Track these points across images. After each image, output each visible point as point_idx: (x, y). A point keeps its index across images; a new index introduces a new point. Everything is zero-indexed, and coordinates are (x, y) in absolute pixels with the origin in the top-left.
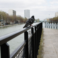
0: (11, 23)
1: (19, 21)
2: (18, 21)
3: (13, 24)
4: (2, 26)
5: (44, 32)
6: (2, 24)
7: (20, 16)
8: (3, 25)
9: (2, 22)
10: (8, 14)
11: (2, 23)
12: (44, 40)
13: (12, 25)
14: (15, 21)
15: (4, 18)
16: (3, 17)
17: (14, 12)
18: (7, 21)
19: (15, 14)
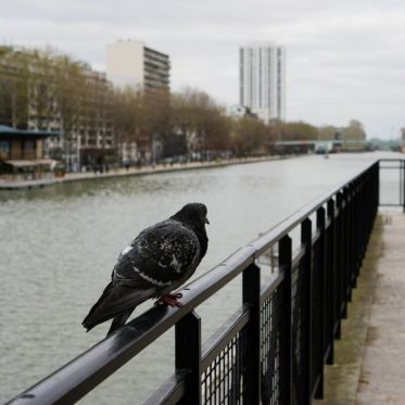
0: (128, 152)
1: (192, 138)
2: (183, 138)
3: (139, 164)
4: (48, 179)
5: (389, 255)
6: (54, 164)
7: (205, 98)
8: (59, 172)
9: (51, 144)
10: (100, 80)
11: (56, 154)
12: (371, 336)
13: (132, 170)
14: (163, 137)
15: (67, 112)
16: (63, 102)
17: (156, 64)
18: (92, 133)
19: (164, 78)
